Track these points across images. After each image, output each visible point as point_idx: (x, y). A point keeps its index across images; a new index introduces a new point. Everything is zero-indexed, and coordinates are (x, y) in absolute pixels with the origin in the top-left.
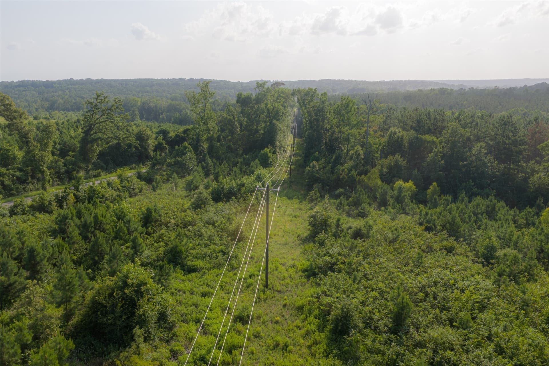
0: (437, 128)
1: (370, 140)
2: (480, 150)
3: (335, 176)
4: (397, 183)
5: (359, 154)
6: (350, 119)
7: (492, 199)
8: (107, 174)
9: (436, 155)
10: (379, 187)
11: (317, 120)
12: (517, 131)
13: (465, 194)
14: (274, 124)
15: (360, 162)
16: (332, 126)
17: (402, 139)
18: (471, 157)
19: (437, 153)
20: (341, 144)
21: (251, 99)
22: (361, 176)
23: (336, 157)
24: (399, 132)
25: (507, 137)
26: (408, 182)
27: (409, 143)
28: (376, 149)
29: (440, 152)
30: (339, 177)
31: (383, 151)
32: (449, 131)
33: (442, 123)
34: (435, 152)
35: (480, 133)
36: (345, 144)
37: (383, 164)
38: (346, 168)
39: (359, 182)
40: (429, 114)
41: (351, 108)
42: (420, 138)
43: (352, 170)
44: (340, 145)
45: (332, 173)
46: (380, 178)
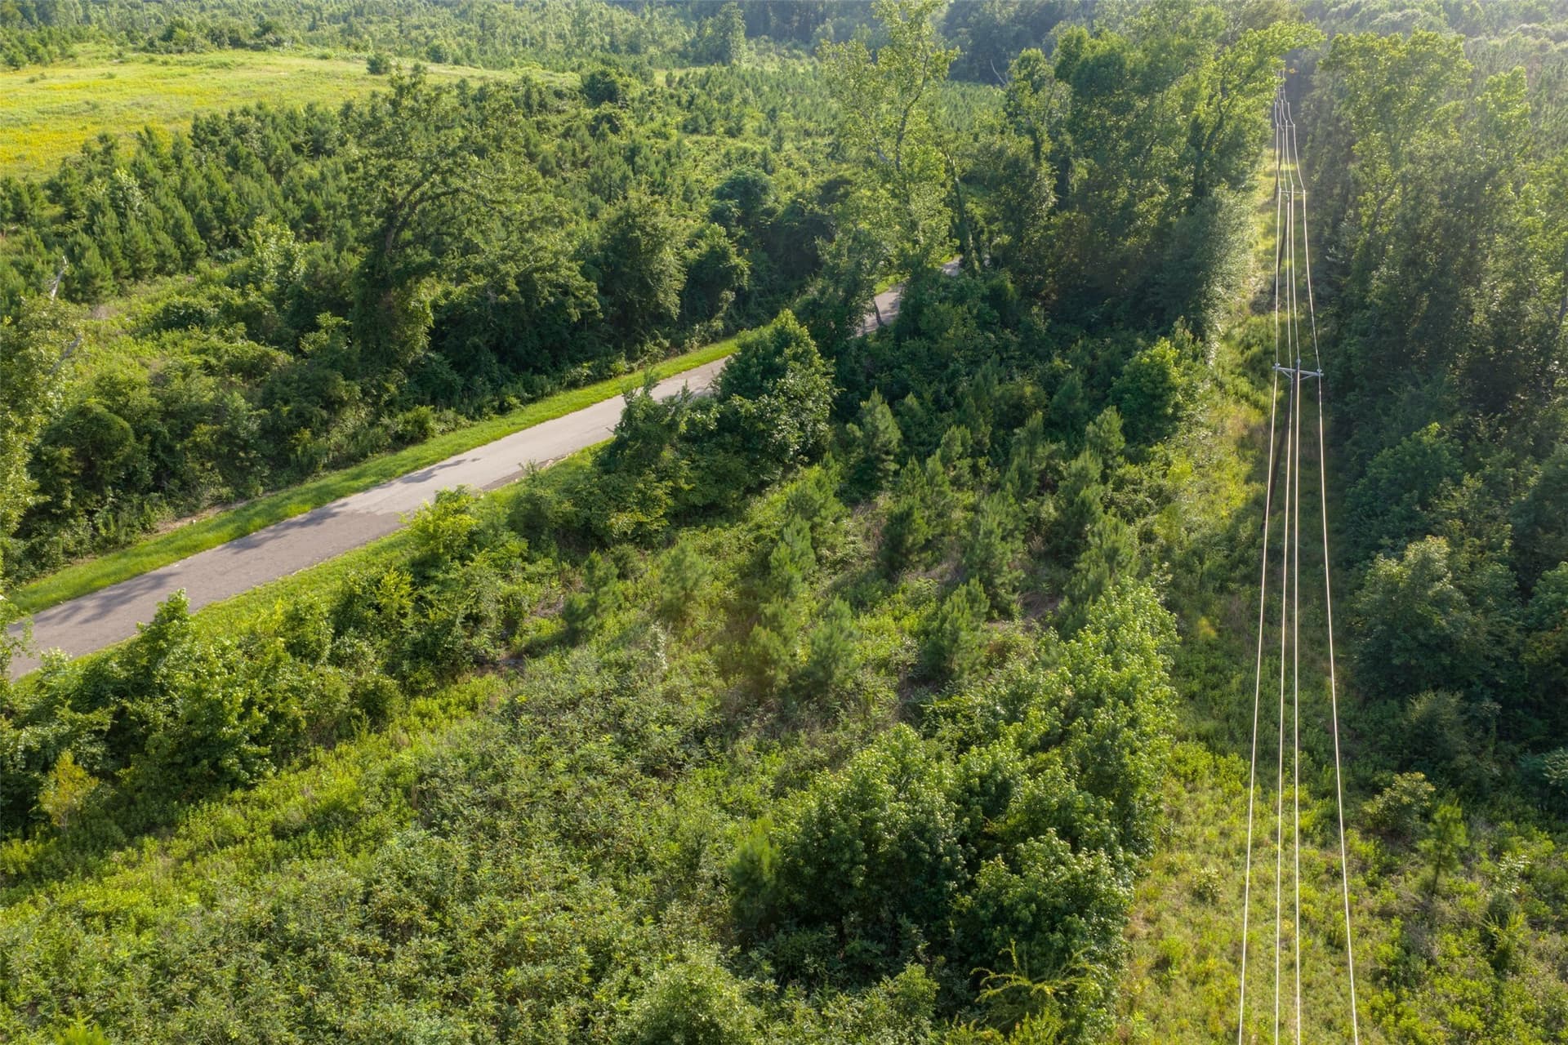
8: (462, 420)
11: (1453, 233)
14: (1215, 207)
21: (1122, 66)
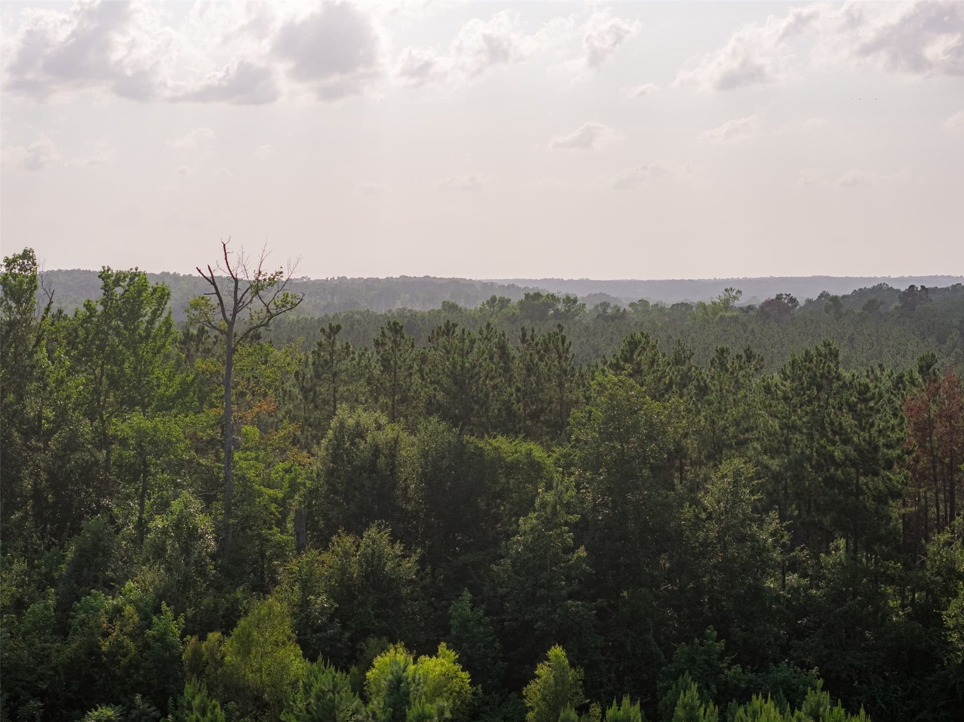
0: (542, 411)
1: (244, 464)
2: (735, 494)
3: (75, 643)
4: (379, 661)
5: (193, 535)
6: (147, 374)
7: (819, 704)
9: (549, 523)
10: (294, 684)
12: (872, 404)
13: (699, 690)
15: (202, 573)
16: (62, 413)
17: (393, 456)
18: (697, 524)
19: (555, 513)
20: (111, 495)
22: (203, 638)
23: (81, 552)
24: (379, 427)
25: (835, 433)
26: (432, 652)
27: (424, 474)
28: (273, 507)
29: (569, 508)
30: (93, 651)
31: (306, 521)
32: (598, 413)
33: (561, 385)
34: (544, 505)
35: (722, 423)
36: (128, 497)
37: (311, 574)
38: (131, 602)
39: (199, 667)
40: (502, 348)
41: (151, 322)
42: (471, 448)
43: (158, 610)
44: (105, 502)
45: (63, 630)
46: (298, 641)
